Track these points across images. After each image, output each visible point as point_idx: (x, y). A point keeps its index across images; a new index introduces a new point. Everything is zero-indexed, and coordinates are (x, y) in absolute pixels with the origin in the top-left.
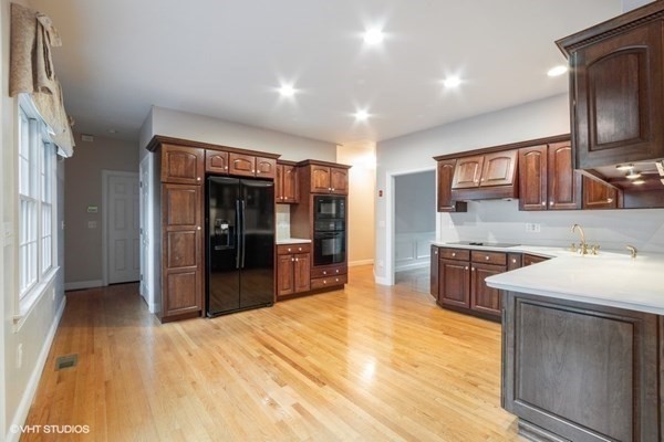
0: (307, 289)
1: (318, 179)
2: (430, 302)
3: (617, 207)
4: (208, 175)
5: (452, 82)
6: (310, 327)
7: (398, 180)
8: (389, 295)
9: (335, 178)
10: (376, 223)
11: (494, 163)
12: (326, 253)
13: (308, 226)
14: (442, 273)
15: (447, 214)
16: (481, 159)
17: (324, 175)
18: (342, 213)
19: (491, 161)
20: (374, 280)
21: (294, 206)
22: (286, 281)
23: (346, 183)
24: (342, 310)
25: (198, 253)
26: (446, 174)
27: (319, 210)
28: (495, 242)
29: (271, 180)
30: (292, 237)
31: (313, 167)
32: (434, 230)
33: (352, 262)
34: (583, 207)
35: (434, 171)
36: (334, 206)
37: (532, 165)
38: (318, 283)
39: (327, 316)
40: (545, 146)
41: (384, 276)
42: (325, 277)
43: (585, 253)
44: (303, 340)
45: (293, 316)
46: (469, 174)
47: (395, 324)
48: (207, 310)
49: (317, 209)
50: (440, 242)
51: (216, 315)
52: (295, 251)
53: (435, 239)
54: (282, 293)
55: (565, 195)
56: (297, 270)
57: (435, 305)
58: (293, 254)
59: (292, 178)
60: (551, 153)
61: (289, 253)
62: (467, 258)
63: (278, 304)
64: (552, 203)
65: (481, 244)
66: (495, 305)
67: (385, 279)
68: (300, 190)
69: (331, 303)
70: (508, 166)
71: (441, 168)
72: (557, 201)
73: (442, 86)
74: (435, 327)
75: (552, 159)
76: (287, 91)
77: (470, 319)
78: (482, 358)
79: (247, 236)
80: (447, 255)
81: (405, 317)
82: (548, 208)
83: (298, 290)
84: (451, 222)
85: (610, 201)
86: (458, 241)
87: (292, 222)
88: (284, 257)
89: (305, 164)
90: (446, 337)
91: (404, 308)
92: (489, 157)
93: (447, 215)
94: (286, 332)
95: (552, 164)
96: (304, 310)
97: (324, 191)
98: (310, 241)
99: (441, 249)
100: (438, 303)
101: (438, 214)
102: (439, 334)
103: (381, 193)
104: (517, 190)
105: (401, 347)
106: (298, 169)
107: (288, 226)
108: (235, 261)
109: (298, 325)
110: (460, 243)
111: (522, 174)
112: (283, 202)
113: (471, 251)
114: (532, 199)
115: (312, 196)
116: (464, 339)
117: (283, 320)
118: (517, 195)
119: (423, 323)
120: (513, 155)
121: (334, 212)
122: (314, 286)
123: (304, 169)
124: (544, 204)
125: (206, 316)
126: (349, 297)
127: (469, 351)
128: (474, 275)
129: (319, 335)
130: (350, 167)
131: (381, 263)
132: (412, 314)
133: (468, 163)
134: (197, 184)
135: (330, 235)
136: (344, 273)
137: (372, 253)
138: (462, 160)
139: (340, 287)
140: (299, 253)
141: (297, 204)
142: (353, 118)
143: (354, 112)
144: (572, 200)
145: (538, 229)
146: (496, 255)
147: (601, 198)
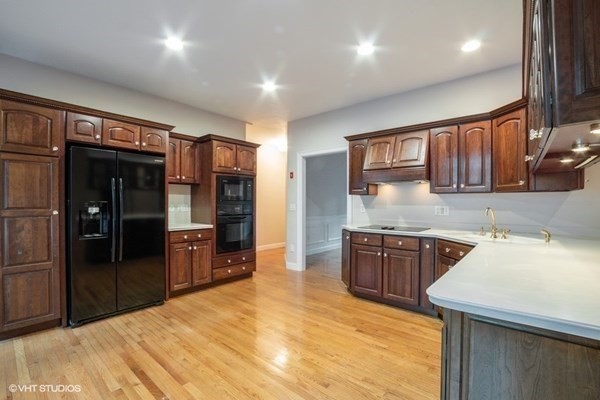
0: (208, 280)
1: (221, 157)
2: (341, 289)
3: (528, 190)
4: (69, 144)
5: (366, 49)
6: (202, 333)
7: (309, 160)
8: (300, 283)
9: (242, 155)
10: (287, 205)
11: (405, 143)
12: (232, 239)
13: (209, 210)
14: (354, 260)
15: (359, 196)
16: (392, 139)
17: (228, 153)
18: (249, 195)
19: (402, 141)
20: (285, 266)
21: (195, 188)
22: (181, 274)
23: (254, 163)
24: (246, 306)
25: (55, 246)
26: (357, 156)
27: (223, 193)
28: (406, 226)
29: (163, 155)
30: (193, 221)
31: (215, 143)
32: (345, 213)
33: (260, 247)
34: (492, 190)
35: (344, 153)
36: (241, 187)
37: (443, 146)
38: (220, 273)
39: (226, 314)
40: (456, 127)
41: (295, 262)
42: (230, 266)
43: (495, 237)
44: (188, 355)
45: (185, 317)
46: (380, 155)
47: (304, 321)
48: (69, 317)
49: (221, 190)
50: (352, 227)
51: (82, 323)
52: (192, 237)
53: (346, 224)
54: (176, 287)
55: (475, 178)
56: (196, 259)
57: (346, 293)
58: (191, 242)
59: (192, 155)
60: (462, 134)
61: (185, 241)
62: (380, 244)
63: (170, 301)
64: (462, 186)
65: (393, 229)
66: (408, 293)
67: (296, 264)
68: (202, 169)
69: (234, 296)
70: (420, 146)
71: (352, 148)
72: (467, 184)
73: (354, 54)
74: (347, 322)
75: (462, 140)
76: (175, 44)
77: (383, 308)
78: (400, 362)
79: (125, 222)
80: (359, 240)
81: (315, 311)
82: (459, 191)
83: (196, 282)
84: (362, 205)
85: (522, 183)
86: (369, 225)
87: (193, 205)
88: (180, 245)
89: (206, 140)
90: (359, 336)
91: (314, 298)
92: (400, 137)
93: (358, 198)
94: (170, 343)
95: (462, 145)
96: (201, 308)
97: (228, 170)
98: (211, 226)
99: (353, 234)
100: (350, 290)
101: (349, 197)
102: (351, 331)
103: (292, 175)
104: (429, 173)
105: (310, 355)
106: (198, 145)
107: (189, 209)
108: (110, 253)
109: (188, 330)
110: (371, 227)
111: (433, 156)
112: (180, 182)
113: (383, 235)
114: (443, 182)
115: (214, 176)
116: (379, 336)
117: (170, 325)
118: (429, 178)
119: (334, 318)
120: (424, 135)
121: (241, 194)
122: (217, 276)
123: (205, 146)
124: (455, 186)
125: (68, 325)
126: (257, 288)
127: (385, 354)
128: (386, 260)
129: (211, 345)
130: (258, 146)
131: (292, 249)
132: (322, 306)
133: (380, 143)
134: (51, 155)
135: (237, 219)
136: (252, 260)
137: (283, 237)
138: (374, 141)
139: (248, 275)
140: (199, 240)
141: (198, 185)
142: (260, 90)
143: (261, 82)
144: (482, 182)
145: (447, 212)
146: (409, 240)
147: (512, 181)
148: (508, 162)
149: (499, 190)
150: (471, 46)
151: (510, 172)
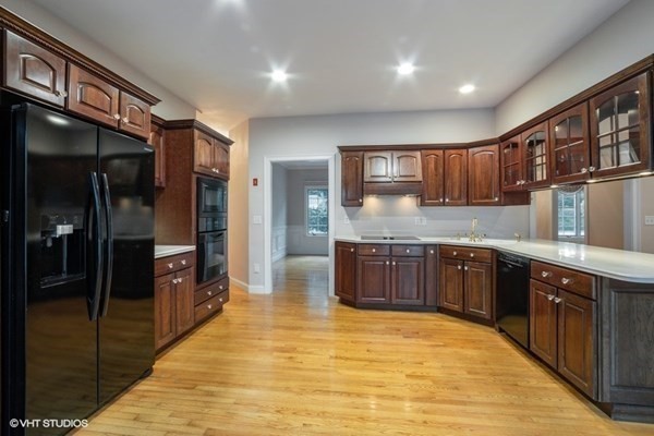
0: (190, 324)
1: (201, 152)
3: (501, 204)
5: (406, 69)
9: (218, 153)
11: (401, 160)
14: (360, 271)
16: (389, 155)
17: (208, 149)
19: (398, 158)
23: (228, 164)
31: (197, 133)
34: (468, 204)
37: (432, 166)
38: (201, 315)
40: (442, 151)
41: (262, 284)
42: (210, 299)
55: (456, 193)
56: (180, 296)
58: (176, 272)
60: (446, 157)
61: (170, 271)
62: (388, 253)
64: (447, 200)
67: (263, 286)
71: (345, 159)
72: (451, 198)
73: (394, 74)
75: (447, 163)
80: (365, 252)
82: (444, 204)
83: (180, 330)
84: (346, 217)
85: (495, 199)
88: (163, 280)
89: (185, 126)
92: (395, 154)
93: (341, 209)
95: (447, 167)
97: (207, 171)
98: (193, 248)
99: (358, 245)
103: (256, 182)
106: (164, 132)
113: (391, 245)
114: (432, 196)
115: (194, 177)
120: (418, 155)
124: (441, 200)
128: (394, 268)
130: (232, 142)
131: (256, 269)
133: (377, 157)
136: (227, 289)
138: (371, 154)
139: (218, 311)
140: (182, 269)
141: (163, 189)
142: (269, 80)
143: (270, 71)
144: (460, 198)
145: (425, 222)
146: (415, 248)
147: (487, 197)
148: (483, 183)
149: (473, 204)
150: (467, 89)
151: (485, 191)
